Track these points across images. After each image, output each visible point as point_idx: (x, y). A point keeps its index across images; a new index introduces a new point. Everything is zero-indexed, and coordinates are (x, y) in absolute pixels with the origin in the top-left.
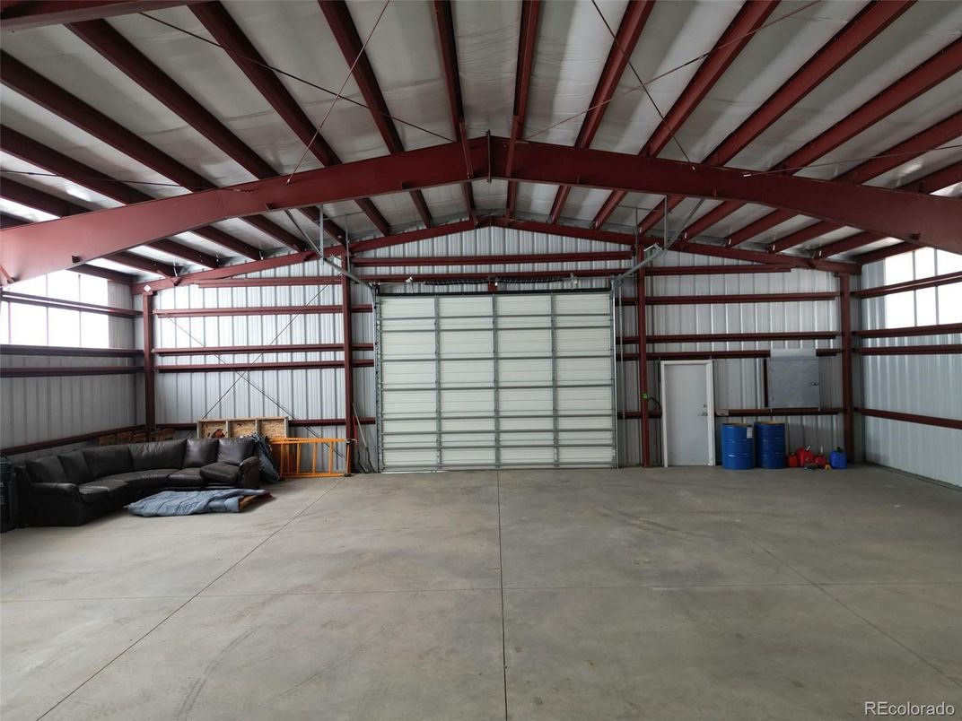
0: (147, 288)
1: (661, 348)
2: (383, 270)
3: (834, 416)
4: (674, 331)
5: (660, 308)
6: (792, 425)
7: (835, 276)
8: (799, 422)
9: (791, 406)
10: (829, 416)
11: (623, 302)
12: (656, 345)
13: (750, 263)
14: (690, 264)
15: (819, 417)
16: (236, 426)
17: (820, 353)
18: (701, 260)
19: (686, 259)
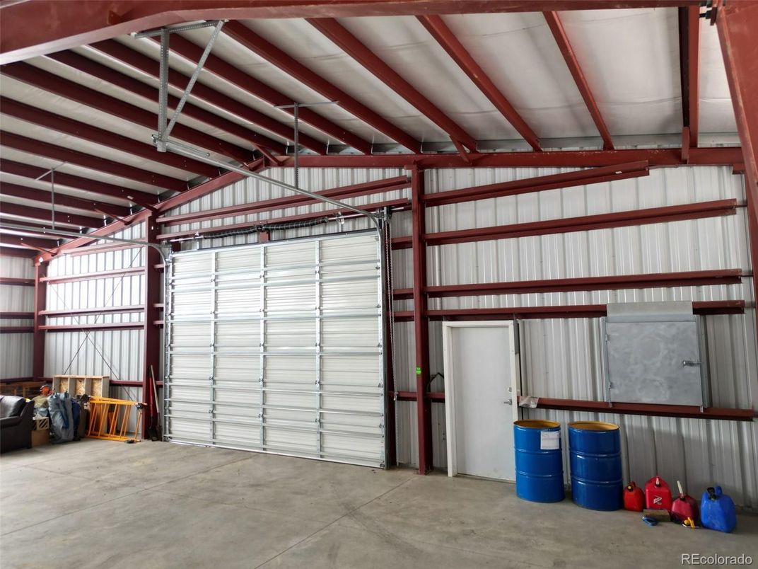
0: (41, 260)
1: (451, 303)
2: (185, 228)
3: (744, 424)
4: (468, 279)
5: (450, 248)
6: (659, 432)
7: (734, 173)
8: (673, 429)
9: (646, 398)
10: (733, 423)
11: (392, 245)
12: (445, 299)
13: (578, 169)
14: (489, 182)
15: (713, 422)
16: (78, 382)
17: (702, 310)
18: (505, 175)
19: (484, 176)
